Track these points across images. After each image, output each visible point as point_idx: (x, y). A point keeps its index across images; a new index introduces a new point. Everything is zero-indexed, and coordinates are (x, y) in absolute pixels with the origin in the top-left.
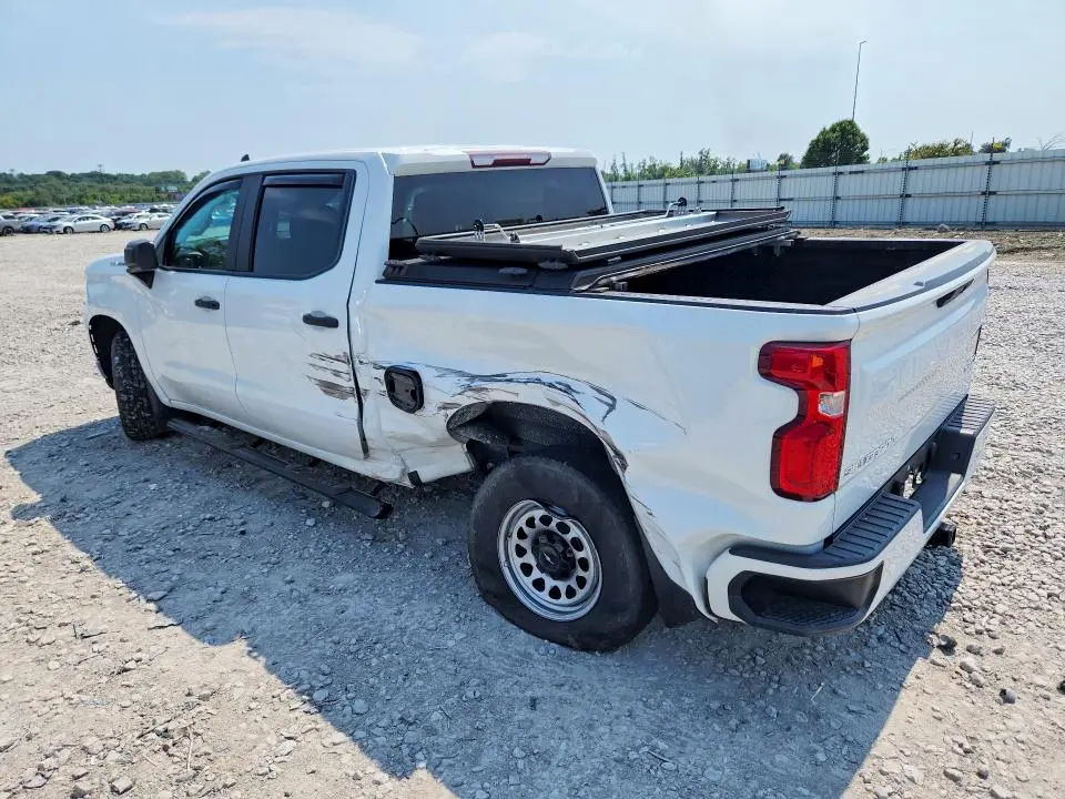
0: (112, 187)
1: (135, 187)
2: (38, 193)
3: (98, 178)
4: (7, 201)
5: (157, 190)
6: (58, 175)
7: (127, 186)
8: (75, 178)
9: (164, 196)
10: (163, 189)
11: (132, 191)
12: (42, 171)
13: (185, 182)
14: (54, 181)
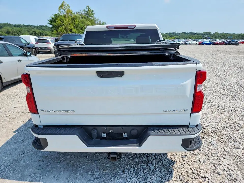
0: (194, 35)
1: (199, 35)
2: (179, 37)
3: (192, 33)
4: (173, 38)
5: (203, 36)
6: (184, 33)
7: (197, 35)
8: (188, 33)
9: (204, 37)
10: (204, 36)
11: (198, 36)
12: (182, 32)
13: (211, 34)
14: (184, 34)
